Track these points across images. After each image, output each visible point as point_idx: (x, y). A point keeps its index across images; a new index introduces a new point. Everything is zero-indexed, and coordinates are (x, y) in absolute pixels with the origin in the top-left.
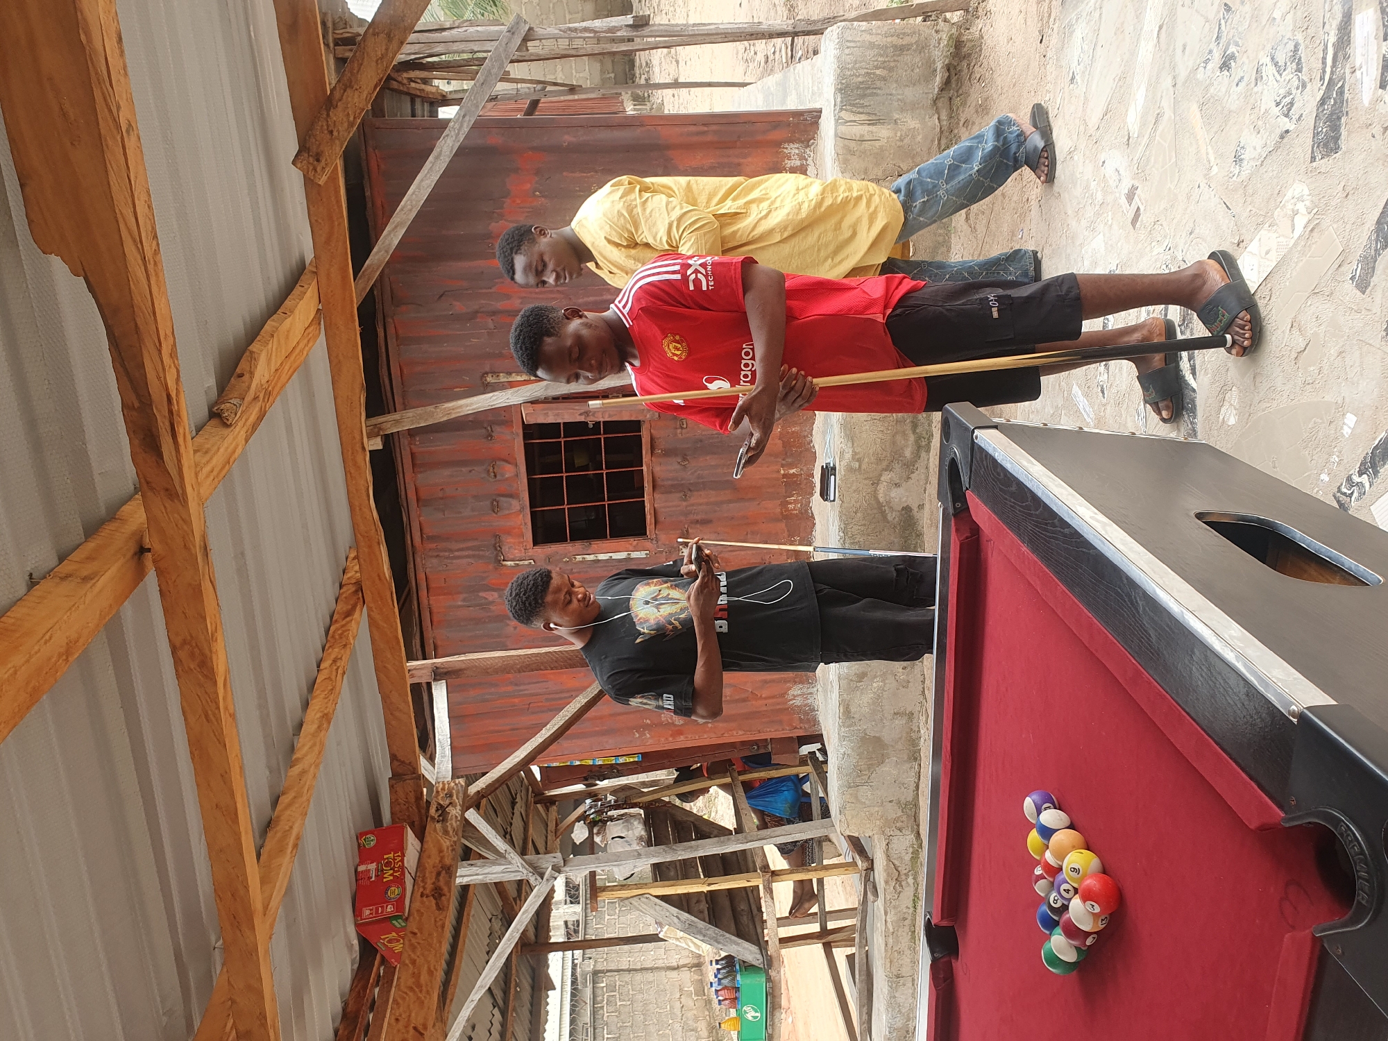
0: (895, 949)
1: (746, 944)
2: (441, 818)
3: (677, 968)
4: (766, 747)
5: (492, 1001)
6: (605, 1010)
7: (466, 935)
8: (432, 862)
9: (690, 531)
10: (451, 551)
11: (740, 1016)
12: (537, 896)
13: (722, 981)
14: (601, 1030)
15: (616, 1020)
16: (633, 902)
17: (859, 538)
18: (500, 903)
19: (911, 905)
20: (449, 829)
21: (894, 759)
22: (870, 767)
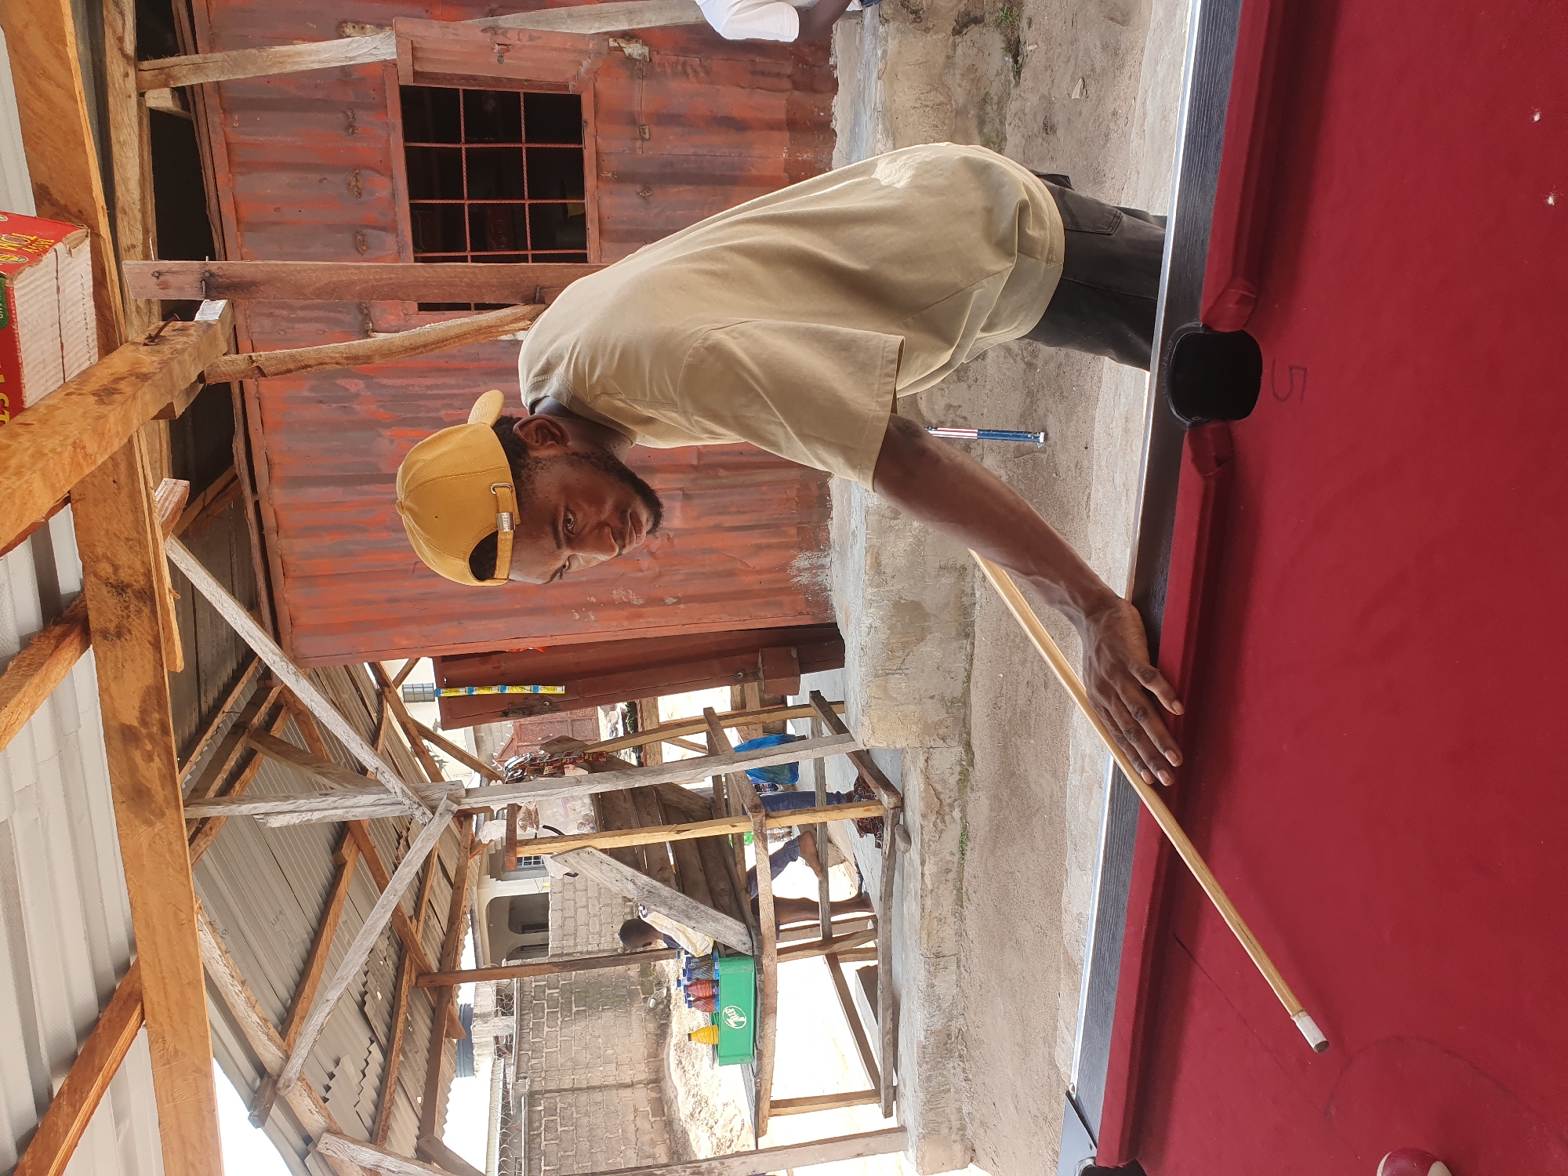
0: (934, 915)
1: (730, 921)
3: (631, 1085)
5: (370, 1034)
6: (544, 1137)
11: (717, 1022)
12: (425, 839)
14: (538, 1161)
15: (555, 1148)
19: (956, 850)
21: (938, 634)
22: (905, 646)
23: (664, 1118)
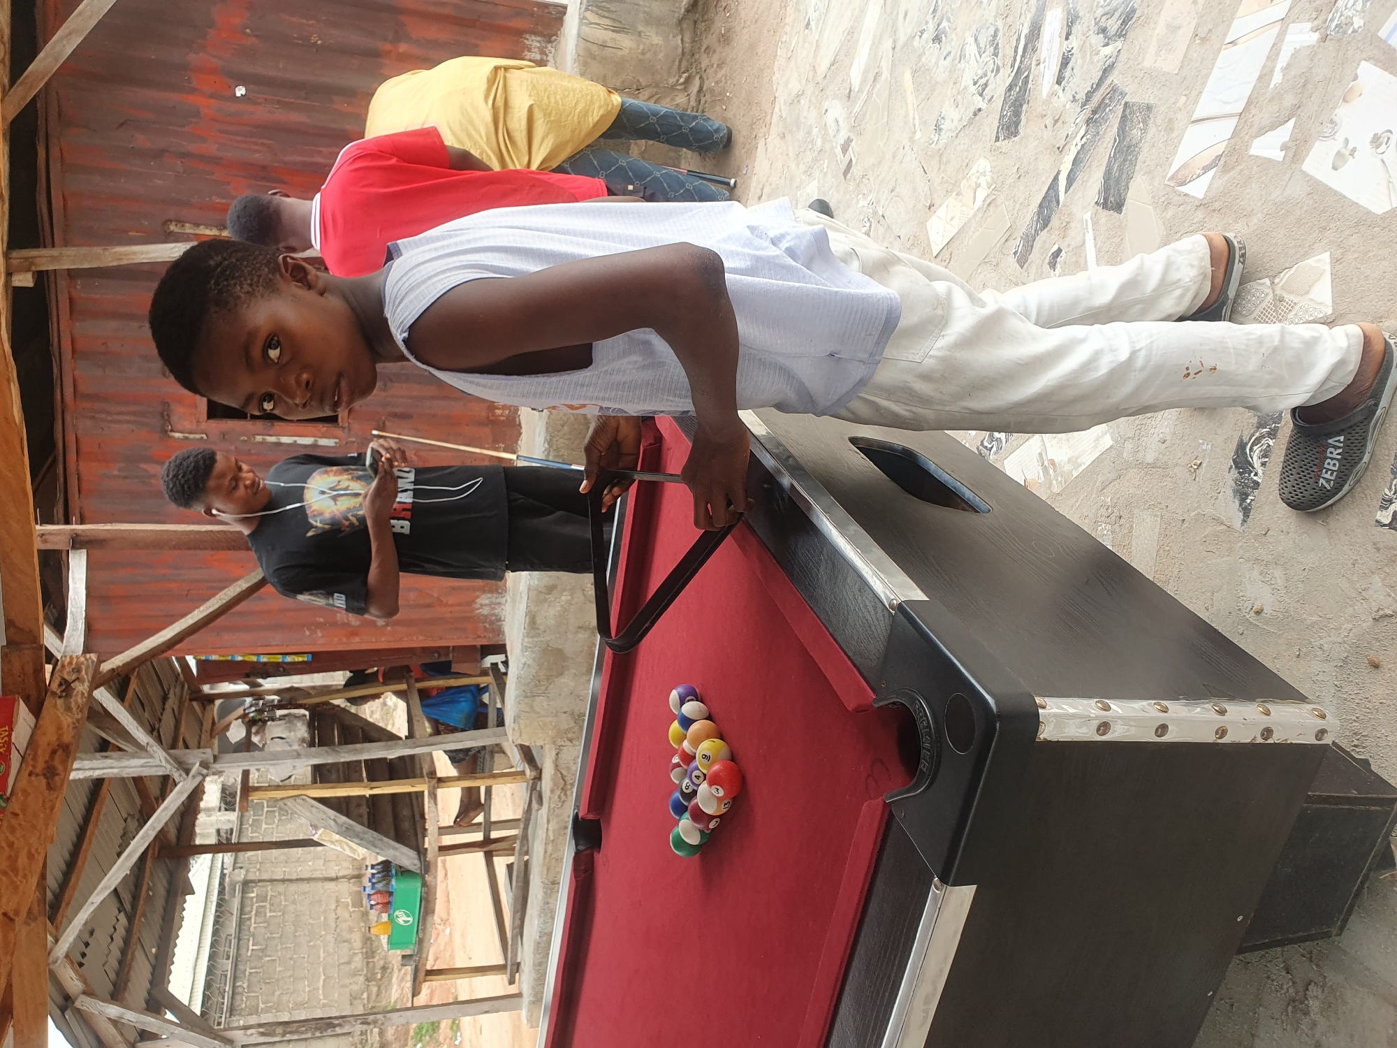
2: (64, 694)
3: (337, 878)
4: (447, 655)
5: (118, 905)
6: (253, 921)
7: (93, 834)
8: (49, 737)
9: (387, 423)
10: (109, 413)
11: (391, 920)
12: (180, 793)
13: (376, 886)
14: (246, 941)
15: (263, 931)
16: (289, 804)
17: (562, 451)
18: (138, 801)
20: (73, 705)
21: (574, 671)
22: (549, 678)
23: (362, 909)
